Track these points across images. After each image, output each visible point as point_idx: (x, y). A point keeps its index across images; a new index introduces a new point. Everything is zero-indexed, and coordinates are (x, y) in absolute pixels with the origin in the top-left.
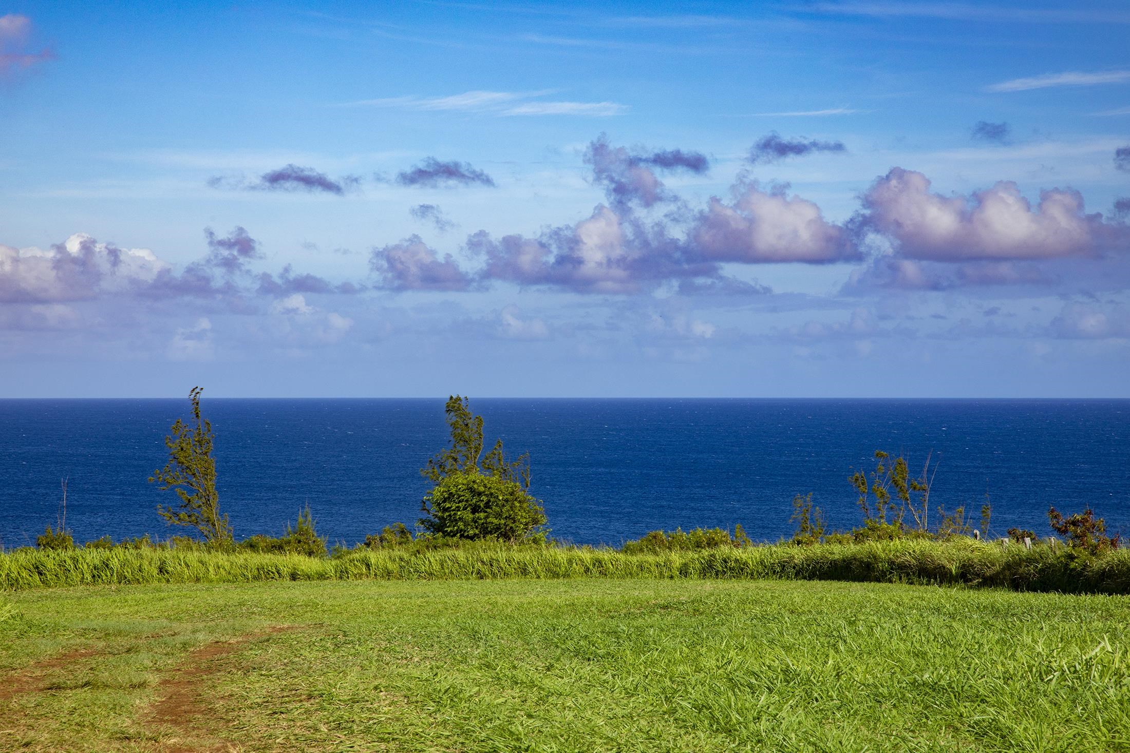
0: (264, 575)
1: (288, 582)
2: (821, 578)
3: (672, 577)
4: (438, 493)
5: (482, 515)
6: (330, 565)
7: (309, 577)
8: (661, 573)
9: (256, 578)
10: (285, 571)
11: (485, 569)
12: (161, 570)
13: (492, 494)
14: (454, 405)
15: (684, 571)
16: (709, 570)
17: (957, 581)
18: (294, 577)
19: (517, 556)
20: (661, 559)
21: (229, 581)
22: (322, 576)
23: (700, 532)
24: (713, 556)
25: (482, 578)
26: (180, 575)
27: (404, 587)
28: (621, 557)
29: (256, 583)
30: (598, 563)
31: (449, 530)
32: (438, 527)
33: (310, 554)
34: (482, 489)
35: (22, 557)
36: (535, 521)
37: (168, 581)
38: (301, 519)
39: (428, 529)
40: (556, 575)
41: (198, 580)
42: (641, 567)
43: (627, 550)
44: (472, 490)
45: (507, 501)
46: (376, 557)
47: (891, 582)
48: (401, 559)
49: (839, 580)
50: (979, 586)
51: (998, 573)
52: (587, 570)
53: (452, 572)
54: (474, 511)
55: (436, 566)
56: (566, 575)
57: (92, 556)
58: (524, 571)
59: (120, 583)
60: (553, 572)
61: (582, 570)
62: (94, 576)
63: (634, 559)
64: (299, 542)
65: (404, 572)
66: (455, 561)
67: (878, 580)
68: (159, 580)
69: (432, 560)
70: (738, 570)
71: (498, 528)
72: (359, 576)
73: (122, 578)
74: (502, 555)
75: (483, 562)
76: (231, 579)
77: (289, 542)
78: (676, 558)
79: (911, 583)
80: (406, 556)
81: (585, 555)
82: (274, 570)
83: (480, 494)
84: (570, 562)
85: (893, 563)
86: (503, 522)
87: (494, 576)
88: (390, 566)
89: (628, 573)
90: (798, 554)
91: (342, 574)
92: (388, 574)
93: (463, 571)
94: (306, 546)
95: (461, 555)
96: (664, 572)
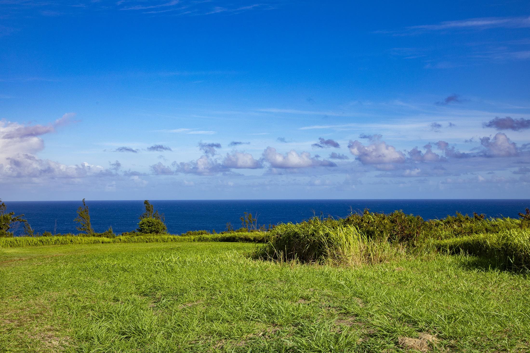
0: (96, 242)
1: (101, 244)
2: (224, 241)
3: (191, 242)
4: (141, 222)
5: (150, 228)
6: (111, 240)
7: (106, 243)
8: (189, 241)
9: (94, 243)
10: (101, 241)
11: (148, 240)
12: (71, 241)
13: (153, 223)
14: (146, 202)
15: (194, 241)
16: (200, 240)
17: (253, 242)
18: (103, 243)
19: (155, 237)
20: (189, 238)
21: (87, 244)
22: (109, 242)
23: (200, 231)
24: (201, 237)
25: (147, 242)
26: (76, 242)
27: (129, 245)
28: (180, 237)
29: (94, 244)
30: (174, 239)
31: (143, 231)
32: (140, 231)
33: (107, 237)
34: (151, 221)
35: (38, 238)
36: (164, 229)
37: (73, 244)
38: (109, 229)
39: (139, 231)
40: (164, 242)
41: (80, 244)
42: (184, 240)
43: (182, 236)
44: (148, 222)
45: (157, 224)
46: (122, 238)
47: (239, 242)
48: (128, 238)
49: (228, 242)
50: (258, 242)
51: (261, 240)
52: (172, 240)
53: (140, 241)
54: (149, 227)
55: (136, 240)
56: (167, 242)
57: (55, 238)
58: (157, 241)
59: (61, 244)
60: (164, 241)
61: (171, 240)
62: (55, 243)
63: (183, 238)
64: (105, 234)
65: (129, 241)
66: (141, 238)
67: (236, 242)
68: (71, 244)
69: (135, 238)
70: (206, 240)
71: (155, 231)
72: (118, 242)
73: (62, 243)
74: (152, 237)
75: (147, 239)
76: (88, 243)
77: (102, 235)
78: (192, 237)
79: (243, 242)
80: (129, 237)
81: (172, 237)
82: (98, 241)
83: (150, 223)
84: (168, 238)
85: (239, 238)
86: (156, 229)
87: (150, 242)
88: (125, 240)
89: (181, 241)
90: (220, 236)
91: (114, 242)
92: (125, 242)
93: (143, 241)
94: (106, 235)
95: (142, 237)
96: (190, 241)
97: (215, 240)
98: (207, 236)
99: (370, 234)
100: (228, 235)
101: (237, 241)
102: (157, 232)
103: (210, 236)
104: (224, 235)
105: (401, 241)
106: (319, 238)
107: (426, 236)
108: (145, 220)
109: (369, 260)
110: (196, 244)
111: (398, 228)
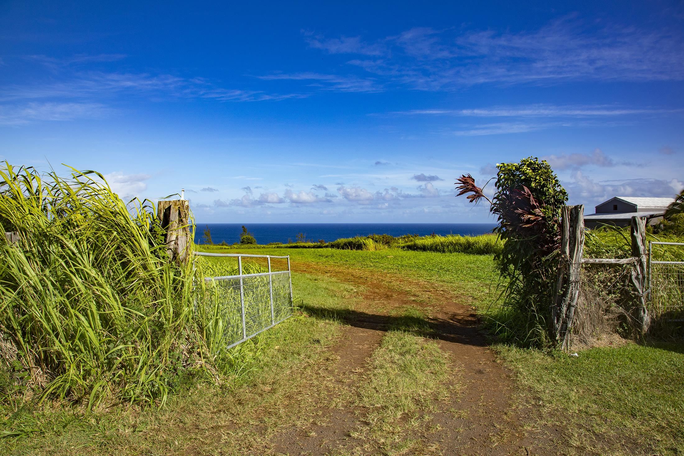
4: (242, 238)
5: (248, 241)
6: (229, 247)
13: (249, 238)
15: (275, 248)
16: (278, 247)
19: (253, 246)
25: (249, 249)
30: (264, 247)
31: (244, 243)
32: (242, 243)
33: (227, 246)
36: (256, 241)
45: (251, 239)
46: (235, 246)
60: (258, 248)
65: (239, 248)
69: (242, 246)
74: (251, 246)
75: (249, 247)
78: (274, 246)
80: (239, 246)
83: (247, 238)
84: (260, 247)
87: (251, 248)
89: (268, 248)
90: (289, 245)
91: (231, 248)
93: (247, 248)
95: (246, 246)
96: (272, 248)
97: (287, 247)
98: (282, 245)
99: (376, 241)
100: (294, 245)
101: (299, 248)
102: (251, 243)
103: (283, 245)
104: (291, 245)
105: (386, 244)
106: (361, 243)
107: (394, 242)
108: (245, 237)
109: (376, 249)
110: (276, 249)
111: (385, 240)
